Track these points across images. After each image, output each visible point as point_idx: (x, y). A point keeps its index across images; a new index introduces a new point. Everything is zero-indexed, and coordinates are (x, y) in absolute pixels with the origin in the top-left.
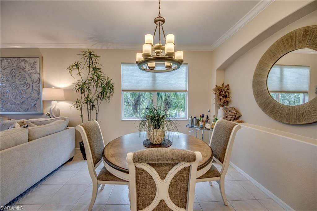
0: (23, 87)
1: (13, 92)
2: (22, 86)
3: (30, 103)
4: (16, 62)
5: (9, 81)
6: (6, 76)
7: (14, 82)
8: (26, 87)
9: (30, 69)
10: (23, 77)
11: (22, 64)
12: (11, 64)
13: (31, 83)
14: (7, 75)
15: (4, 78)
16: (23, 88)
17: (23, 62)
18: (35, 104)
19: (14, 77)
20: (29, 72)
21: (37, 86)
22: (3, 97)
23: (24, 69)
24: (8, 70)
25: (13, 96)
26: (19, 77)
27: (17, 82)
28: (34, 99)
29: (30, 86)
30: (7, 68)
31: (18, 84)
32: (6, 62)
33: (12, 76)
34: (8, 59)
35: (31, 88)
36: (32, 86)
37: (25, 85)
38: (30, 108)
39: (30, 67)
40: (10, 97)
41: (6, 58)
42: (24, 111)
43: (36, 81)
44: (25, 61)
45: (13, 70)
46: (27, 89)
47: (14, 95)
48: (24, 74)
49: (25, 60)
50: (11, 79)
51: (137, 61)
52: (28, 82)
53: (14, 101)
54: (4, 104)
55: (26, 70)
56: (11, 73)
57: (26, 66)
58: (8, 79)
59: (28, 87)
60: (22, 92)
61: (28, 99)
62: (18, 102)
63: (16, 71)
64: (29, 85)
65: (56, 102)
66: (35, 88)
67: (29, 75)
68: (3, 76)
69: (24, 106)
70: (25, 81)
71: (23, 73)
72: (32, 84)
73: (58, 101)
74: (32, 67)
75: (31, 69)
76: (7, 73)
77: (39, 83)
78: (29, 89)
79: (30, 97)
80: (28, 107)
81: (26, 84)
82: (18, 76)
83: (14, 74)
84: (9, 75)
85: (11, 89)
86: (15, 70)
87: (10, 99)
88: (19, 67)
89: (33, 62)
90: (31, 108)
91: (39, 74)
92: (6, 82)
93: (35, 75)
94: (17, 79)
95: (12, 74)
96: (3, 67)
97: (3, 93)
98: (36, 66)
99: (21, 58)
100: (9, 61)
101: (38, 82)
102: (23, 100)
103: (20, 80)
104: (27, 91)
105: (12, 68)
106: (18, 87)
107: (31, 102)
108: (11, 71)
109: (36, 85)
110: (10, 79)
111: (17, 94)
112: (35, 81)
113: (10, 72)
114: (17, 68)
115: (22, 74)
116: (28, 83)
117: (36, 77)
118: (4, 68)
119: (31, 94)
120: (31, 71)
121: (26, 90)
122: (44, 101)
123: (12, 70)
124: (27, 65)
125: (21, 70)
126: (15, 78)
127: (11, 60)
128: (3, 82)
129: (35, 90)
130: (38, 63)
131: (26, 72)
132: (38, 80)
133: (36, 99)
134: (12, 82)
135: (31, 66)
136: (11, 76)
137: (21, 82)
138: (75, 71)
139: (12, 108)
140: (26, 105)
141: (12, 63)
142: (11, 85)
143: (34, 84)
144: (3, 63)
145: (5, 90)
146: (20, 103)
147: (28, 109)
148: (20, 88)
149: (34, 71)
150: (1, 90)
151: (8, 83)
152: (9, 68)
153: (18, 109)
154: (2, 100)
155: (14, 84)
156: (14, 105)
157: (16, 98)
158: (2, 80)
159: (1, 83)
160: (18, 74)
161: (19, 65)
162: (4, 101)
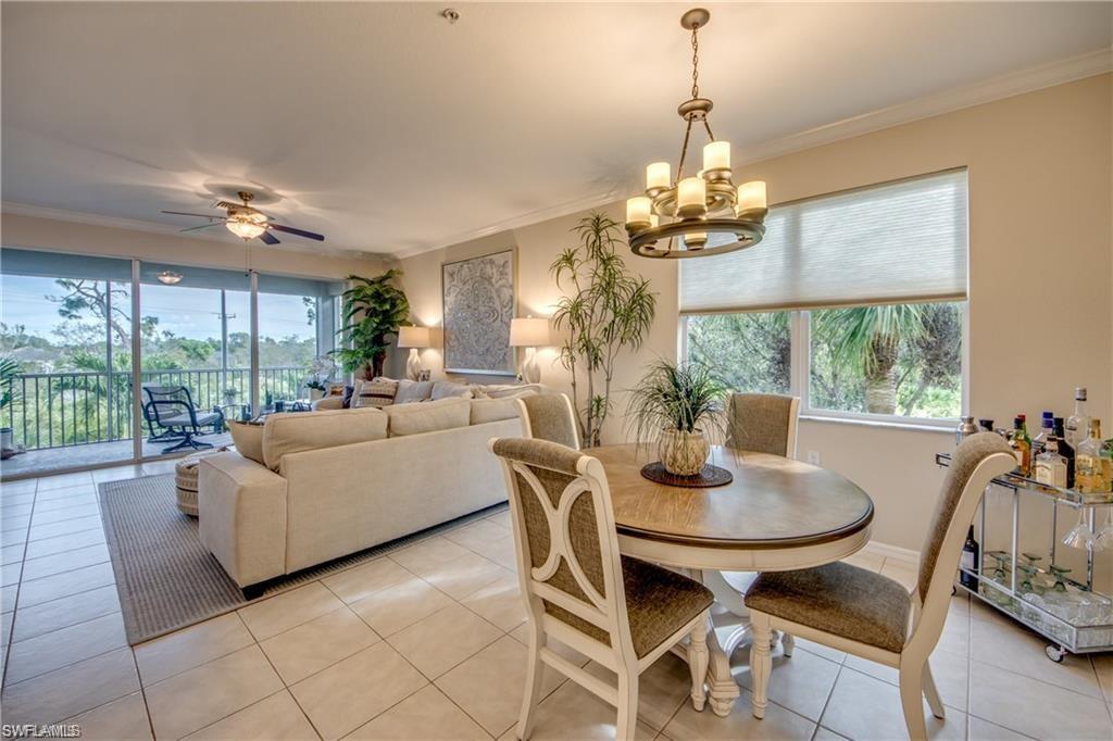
0: (489, 317)
1: (475, 328)
2: (487, 316)
3: (497, 351)
4: (480, 267)
5: (470, 306)
6: (467, 296)
7: (476, 309)
8: (493, 317)
9: (498, 277)
10: (489, 296)
12: (473, 271)
13: (500, 308)
14: (468, 294)
16: (488, 320)
17: (490, 265)
18: (505, 354)
19: (477, 298)
20: (497, 286)
21: (508, 314)
23: (490, 280)
24: (469, 285)
25: (475, 336)
26: (483, 296)
27: (480, 308)
28: (503, 343)
29: (498, 315)
30: (468, 281)
31: (482, 311)
32: (467, 270)
33: (475, 297)
34: (469, 263)
35: (499, 319)
36: (502, 315)
37: (492, 314)
38: (497, 362)
40: (472, 340)
41: (467, 262)
42: (490, 368)
43: (507, 304)
44: (492, 262)
45: (476, 284)
46: (494, 321)
48: (490, 290)
49: (492, 259)
50: (472, 302)
51: (628, 222)
52: (495, 306)
53: (476, 347)
54: (464, 354)
55: (493, 280)
56: (472, 290)
57: (493, 274)
58: (469, 303)
59: (495, 317)
60: (487, 329)
61: (496, 343)
62: (481, 350)
63: (479, 285)
64: (497, 312)
65: (534, 349)
66: (504, 318)
67: (497, 291)
68: (463, 298)
69: (489, 358)
70: (492, 305)
71: (489, 287)
72: (502, 309)
73: (538, 347)
74: (502, 274)
75: (501, 279)
76: (468, 291)
77: (511, 308)
78: (496, 322)
79: (498, 339)
80: (494, 361)
83: (477, 292)
84: (470, 294)
85: (472, 322)
86: (479, 283)
87: (471, 343)
88: (484, 276)
89: (503, 262)
91: (511, 287)
92: (467, 309)
93: (506, 289)
94: (481, 303)
95: (474, 293)
96: (462, 279)
97: (462, 332)
98: (507, 271)
99: (487, 258)
100: (471, 265)
101: (510, 305)
102: (487, 345)
103: (485, 304)
104: (494, 325)
105: (473, 281)
106: (482, 318)
107: (499, 350)
108: (473, 287)
111: (480, 333)
112: (505, 304)
114: (481, 279)
115: (488, 291)
116: (495, 310)
117: (506, 293)
118: (464, 280)
119: (499, 332)
120: (500, 282)
121: (492, 323)
122: (518, 348)
123: (474, 284)
124: (494, 270)
125: (486, 281)
126: (479, 300)
128: (463, 309)
129: (504, 322)
130: (510, 264)
131: (493, 285)
132: (509, 301)
133: (507, 342)
134: (474, 309)
135: (499, 272)
136: (473, 296)
137: (486, 308)
138: (566, 272)
139: (474, 362)
140: (492, 356)
141: (475, 270)
142: (472, 315)
143: (505, 310)
144: (463, 272)
145: (465, 326)
146: (484, 352)
147: (494, 365)
148: (484, 321)
149: (504, 281)
150: (460, 325)
151: (469, 312)
152: (470, 282)
153: (481, 364)
154: (461, 345)
155: (477, 312)
156: (476, 356)
157: (478, 341)
158: (462, 306)
159: (461, 312)
160: (482, 291)
161: (483, 272)
162: (464, 348)
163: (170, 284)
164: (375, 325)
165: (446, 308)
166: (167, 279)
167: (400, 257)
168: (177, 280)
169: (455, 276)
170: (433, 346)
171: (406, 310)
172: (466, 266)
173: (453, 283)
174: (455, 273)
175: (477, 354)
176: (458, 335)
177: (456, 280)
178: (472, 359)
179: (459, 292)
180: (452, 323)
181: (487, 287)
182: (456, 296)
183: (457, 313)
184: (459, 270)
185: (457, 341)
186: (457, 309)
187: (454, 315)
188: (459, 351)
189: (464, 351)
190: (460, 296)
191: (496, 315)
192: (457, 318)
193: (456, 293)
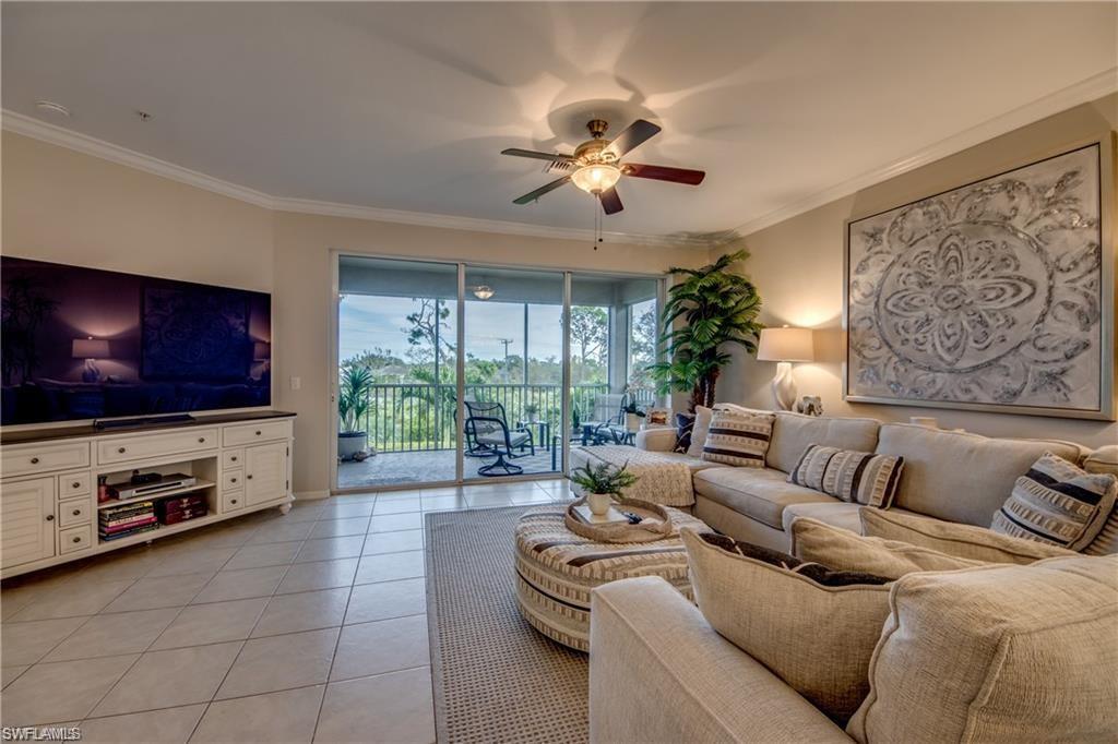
0: (998, 297)
1: (947, 322)
2: (992, 295)
3: (1032, 367)
4: (965, 206)
5: (930, 283)
6: (919, 267)
7: (952, 286)
8: (1014, 296)
9: (1038, 213)
10: (999, 257)
11: (999, 203)
12: (943, 216)
13: (1046, 275)
14: (923, 261)
15: (909, 275)
16: (994, 305)
17: (1003, 193)
18: (1063, 372)
19: (953, 266)
20: (1032, 231)
21: (1079, 284)
22: (903, 344)
23: (1003, 223)
24: (928, 243)
25: (944, 339)
26: (977, 259)
27: (966, 283)
28: (1054, 349)
29: (1034, 289)
30: (924, 237)
31: (972, 288)
32: (920, 217)
33: (947, 263)
34: (930, 204)
35: (1041, 296)
36: (1051, 289)
37: (1010, 291)
38: (1028, 388)
39: (1038, 203)
40: (934, 345)
41: (922, 203)
42: (997, 399)
43: (1075, 264)
44: (1009, 186)
45: (954, 239)
46: (1015, 305)
47: (949, 337)
48: (1004, 243)
49: (1009, 181)
50: (938, 275)
52: (1022, 273)
53: (948, 357)
54: (906, 370)
55: (1018, 223)
56: (939, 252)
57: (1015, 208)
58: (927, 277)
59: (1023, 296)
60: (991, 322)
61: (1022, 349)
62: (964, 364)
63: (963, 240)
64: (1033, 285)
66: (1062, 292)
67: (1030, 242)
68: (906, 271)
70: (1009, 272)
71: (998, 239)
72: (1050, 277)
74: (1051, 203)
75: (1046, 214)
76: (924, 256)
78: (1027, 305)
79: (1033, 341)
80: (1016, 386)
81: (1013, 285)
82: (973, 258)
83: (956, 253)
86: (962, 236)
87: (930, 350)
88: (982, 219)
89: (1060, 175)
90: (1035, 390)
91: (1096, 226)
92: (918, 289)
93: (1068, 233)
94: (967, 273)
95: (944, 257)
96: (905, 238)
97: (902, 332)
98: (1075, 192)
99: (990, 182)
100: (934, 207)
101: (1083, 267)
102: (991, 354)
103: (982, 273)
104: (1017, 313)
105: (943, 235)
106: (971, 302)
107: (1037, 362)
108: (940, 248)
109: (1073, 281)
110: (935, 278)
111: (962, 329)
112: (1065, 264)
113: (934, 250)
114: (972, 226)
115: (994, 246)
116: (1025, 280)
117: (1072, 242)
118: (911, 239)
119: (1040, 325)
120: (1048, 221)
121: (1012, 310)
123: (944, 240)
124: (1022, 201)
125: (988, 229)
126: (960, 269)
127: (942, 203)
128: (906, 290)
129: (1064, 304)
131: (1015, 232)
132: (1086, 255)
133: (1069, 347)
134: (944, 287)
135: (1043, 199)
136: (941, 263)
139: (938, 387)
140: (1007, 375)
141: (949, 213)
142: (936, 298)
143: (1060, 279)
144: (908, 225)
145: (912, 321)
146: (976, 368)
147: (1015, 394)
148: (980, 306)
149: (1061, 217)
150: (896, 319)
151: (927, 293)
152: (931, 238)
153: (967, 391)
154: (898, 355)
155: (954, 291)
156: (946, 375)
157: (956, 346)
158: (902, 286)
159: (899, 295)
160: (974, 250)
161: (978, 212)
162: (906, 360)
163: (484, 300)
164: (716, 329)
165: (856, 295)
166: (482, 294)
167: (743, 234)
168: (490, 294)
169: (884, 236)
170: (818, 357)
171: (754, 307)
172: (918, 212)
173: (878, 249)
174: (882, 231)
175: (951, 372)
176: (888, 338)
177: (885, 243)
178: (934, 381)
179: (893, 263)
180: (870, 318)
181: (992, 237)
182: (887, 271)
183: (887, 300)
184: (895, 222)
185: (886, 349)
186: (887, 292)
187: (877, 305)
188: (891, 365)
189: (909, 366)
190: (896, 270)
191: (1027, 290)
192: (885, 307)
193: (884, 265)
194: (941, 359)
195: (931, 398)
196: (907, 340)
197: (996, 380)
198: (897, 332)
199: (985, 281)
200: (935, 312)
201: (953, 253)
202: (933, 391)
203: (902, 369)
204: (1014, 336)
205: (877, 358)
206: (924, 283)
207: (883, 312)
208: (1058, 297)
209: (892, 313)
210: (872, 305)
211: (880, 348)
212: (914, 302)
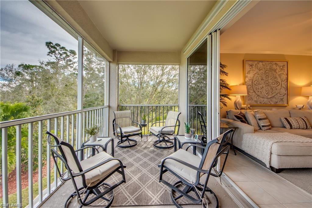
1: (266, 88)
2: (273, 84)
4: (269, 65)
6: (261, 75)
7: (267, 81)
8: (277, 84)
9: (280, 70)
10: (275, 77)
11: (274, 67)
12: (265, 66)
15: (259, 77)
16: (274, 86)
17: (275, 65)
18: (283, 98)
19: (267, 77)
20: (279, 73)
21: (285, 84)
23: (275, 71)
25: (266, 91)
27: (269, 81)
28: (282, 94)
30: (262, 69)
32: (261, 65)
34: (263, 63)
35: (280, 85)
36: (281, 84)
37: (276, 83)
40: (264, 93)
46: (277, 86)
49: (276, 63)
52: (278, 80)
53: (266, 95)
55: (277, 71)
57: (277, 68)
58: (263, 78)
59: (278, 85)
60: (273, 89)
62: (269, 97)
63: (269, 72)
66: (283, 86)
67: (279, 75)
68: (259, 76)
70: (276, 80)
71: (275, 73)
72: (281, 82)
74: (282, 69)
75: (281, 71)
76: (262, 73)
77: (287, 82)
78: (279, 86)
79: (279, 93)
80: (277, 101)
82: (270, 76)
83: (268, 74)
84: (263, 75)
87: (263, 94)
88: (272, 69)
89: (283, 65)
90: (280, 101)
91: (287, 74)
93: (283, 75)
94: (270, 79)
96: (259, 68)
97: (258, 89)
98: (284, 68)
99: (273, 62)
100: (264, 64)
101: (285, 81)
102: (273, 95)
103: (272, 79)
104: (277, 87)
105: (266, 70)
106: (270, 85)
107: (280, 97)
108: (265, 72)
110: (264, 78)
111: (269, 90)
112: (283, 80)
113: (264, 72)
114: (270, 69)
116: (278, 82)
117: (284, 77)
118: (260, 69)
119: (280, 90)
120: (281, 72)
125: (273, 71)
126: (269, 78)
127: (265, 63)
130: (286, 66)
131: (277, 73)
133: (284, 94)
136: (265, 76)
137: (273, 81)
139: (265, 101)
140: (276, 99)
142: (264, 83)
143: (283, 82)
144: (259, 66)
145: (260, 87)
146: (271, 98)
147: (277, 102)
148: (272, 86)
149: (283, 72)
150: (256, 86)
151: (263, 82)
152: (263, 70)
153: (270, 102)
154: (257, 94)
155: (267, 82)
156: (266, 99)
157: (268, 93)
158: (258, 79)
159: (257, 81)
160: (271, 74)
161: (271, 67)
162: (258, 96)
165: (247, 79)
169: (254, 67)
172: (261, 64)
173: (252, 69)
174: (253, 65)
175: (267, 98)
176: (255, 90)
177: (254, 68)
178: (264, 100)
179: (256, 73)
180: (251, 86)
181: (274, 73)
182: (254, 75)
183: (255, 82)
184: (256, 64)
185: (254, 93)
186: (254, 80)
187: (252, 82)
188: (255, 97)
189: (259, 97)
190: (256, 75)
191: (278, 84)
192: (254, 83)
193: (254, 73)
194: (265, 96)
195: (263, 104)
196: (259, 91)
197: (274, 100)
198: (257, 89)
199: (272, 81)
200: (264, 86)
201: (267, 74)
202: (264, 102)
203: (258, 98)
204: (277, 92)
205: (252, 95)
206: (262, 79)
207: (254, 84)
208: (282, 86)
209: (255, 85)
210: (251, 82)
211: (253, 93)
212: (260, 83)
